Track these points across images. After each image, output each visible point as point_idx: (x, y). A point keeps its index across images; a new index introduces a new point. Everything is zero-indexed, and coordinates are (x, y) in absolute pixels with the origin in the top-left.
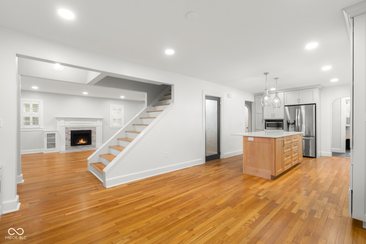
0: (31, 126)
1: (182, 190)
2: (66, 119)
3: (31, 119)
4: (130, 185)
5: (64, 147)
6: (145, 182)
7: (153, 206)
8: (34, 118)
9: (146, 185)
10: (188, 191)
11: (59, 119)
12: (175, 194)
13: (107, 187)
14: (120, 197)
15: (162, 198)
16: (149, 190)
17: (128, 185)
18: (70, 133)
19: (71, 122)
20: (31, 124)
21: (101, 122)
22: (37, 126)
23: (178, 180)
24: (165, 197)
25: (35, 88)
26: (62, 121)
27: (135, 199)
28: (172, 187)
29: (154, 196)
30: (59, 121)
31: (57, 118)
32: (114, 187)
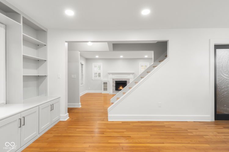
0: (98, 78)
1: (158, 141)
2: (113, 74)
3: (98, 74)
4: (124, 123)
5: (112, 90)
6: (135, 124)
7: (121, 145)
8: (98, 73)
9: (133, 126)
10: (163, 143)
11: (109, 74)
12: (148, 141)
13: (109, 120)
14: (110, 129)
15: (134, 141)
16: (131, 131)
17: (122, 123)
18: (115, 82)
19: (115, 75)
20: (98, 76)
21: (133, 75)
22: (100, 78)
23: (163, 130)
24: (136, 141)
25: (97, 57)
26: (111, 75)
27: (116, 135)
28: (151, 135)
29: (130, 137)
30: (110, 75)
31: (109, 73)
32: (113, 121)
